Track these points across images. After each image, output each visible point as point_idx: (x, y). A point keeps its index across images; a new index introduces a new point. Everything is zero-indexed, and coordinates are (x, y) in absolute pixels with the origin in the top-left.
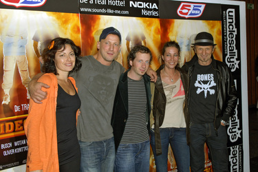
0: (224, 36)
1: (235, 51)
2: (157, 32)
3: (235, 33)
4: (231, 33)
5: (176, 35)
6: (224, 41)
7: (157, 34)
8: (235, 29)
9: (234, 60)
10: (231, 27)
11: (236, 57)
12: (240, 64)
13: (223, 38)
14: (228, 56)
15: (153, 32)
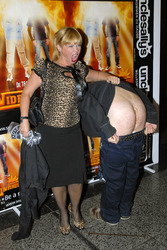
0: (135, 18)
1: (148, 35)
2: (61, 16)
3: (148, 15)
4: (144, 14)
5: (83, 19)
6: (135, 24)
7: (61, 18)
8: (148, 11)
9: (146, 45)
10: (144, 8)
11: (148, 41)
12: (152, 50)
13: (134, 21)
14: (139, 41)
15: (56, 17)
